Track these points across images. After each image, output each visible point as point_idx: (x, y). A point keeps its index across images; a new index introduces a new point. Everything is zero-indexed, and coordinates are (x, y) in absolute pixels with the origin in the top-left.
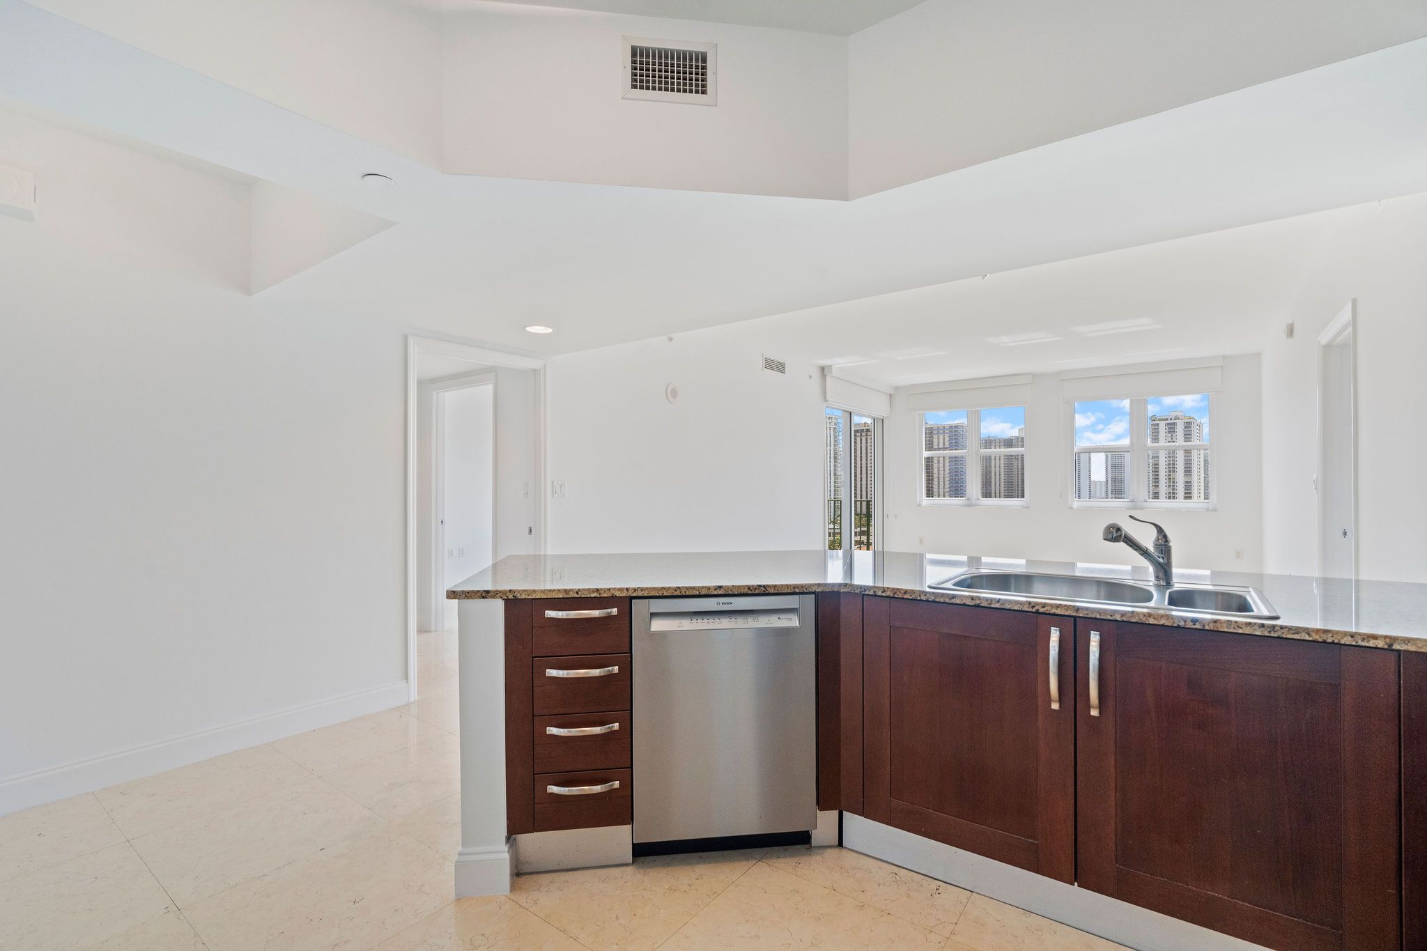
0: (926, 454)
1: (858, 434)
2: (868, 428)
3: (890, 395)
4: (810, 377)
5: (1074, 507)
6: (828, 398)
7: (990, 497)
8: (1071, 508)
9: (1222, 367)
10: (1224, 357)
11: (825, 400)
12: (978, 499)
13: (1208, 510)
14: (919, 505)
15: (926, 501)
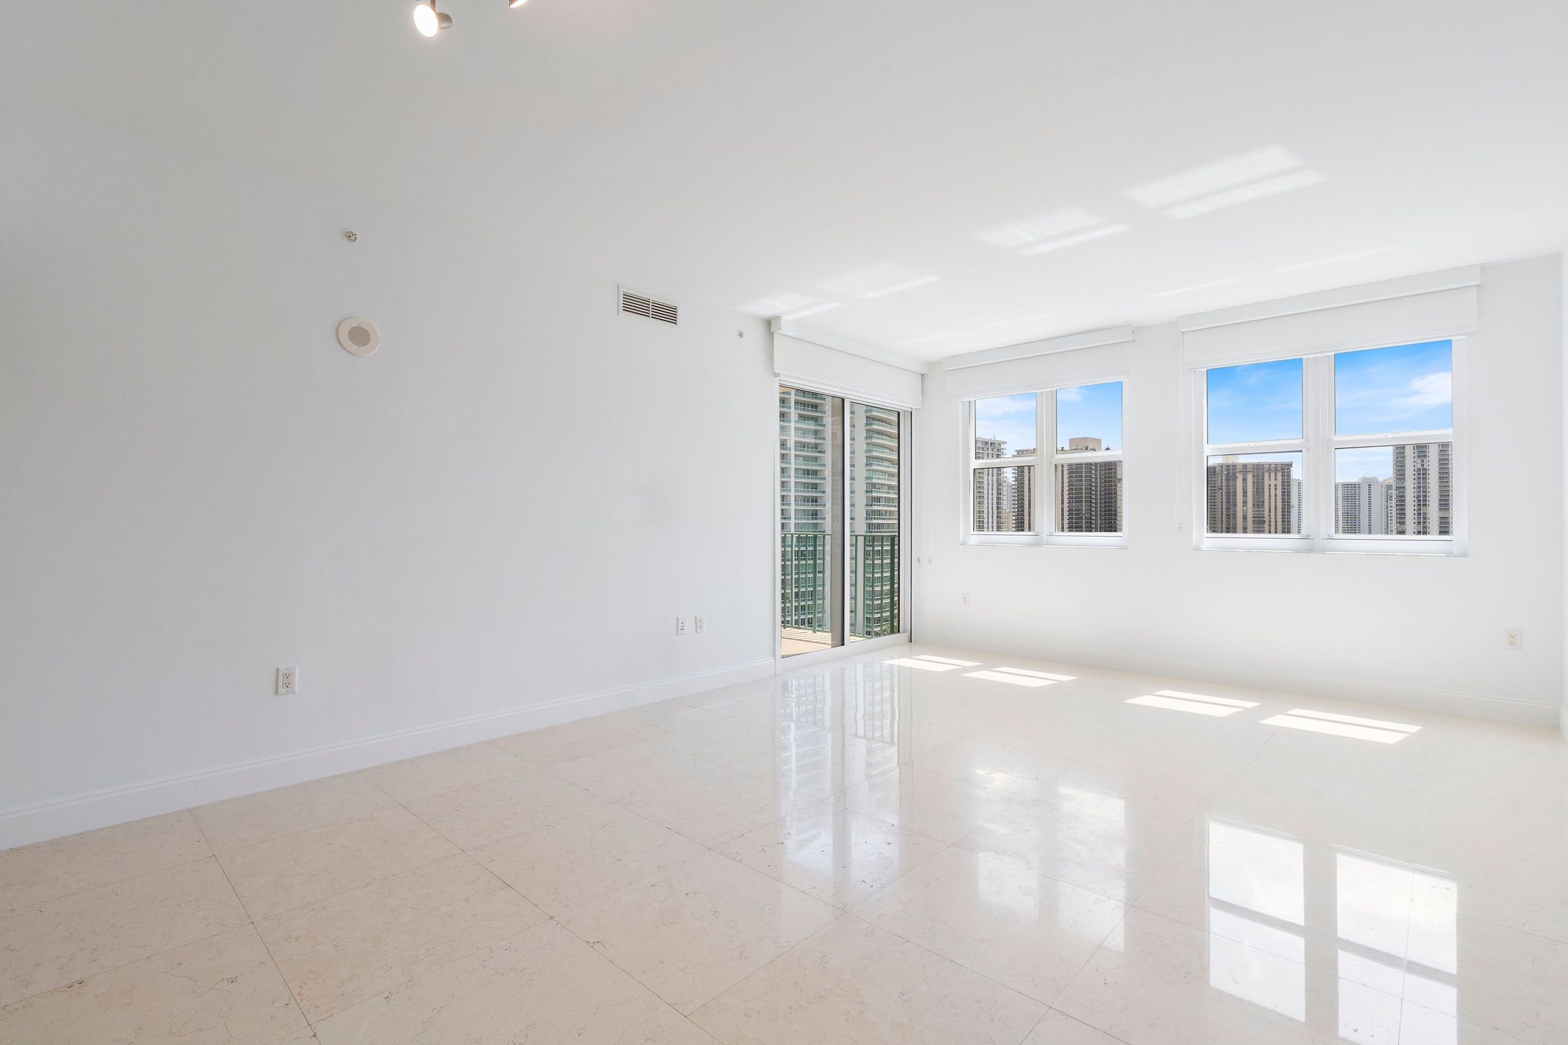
0: (976, 464)
3: (922, 375)
4: (741, 335)
5: (1204, 548)
6: (776, 371)
8: (1197, 549)
9: (1478, 285)
10: (1484, 268)
12: (1051, 535)
13: (1449, 555)
14: (964, 543)
15: (975, 537)
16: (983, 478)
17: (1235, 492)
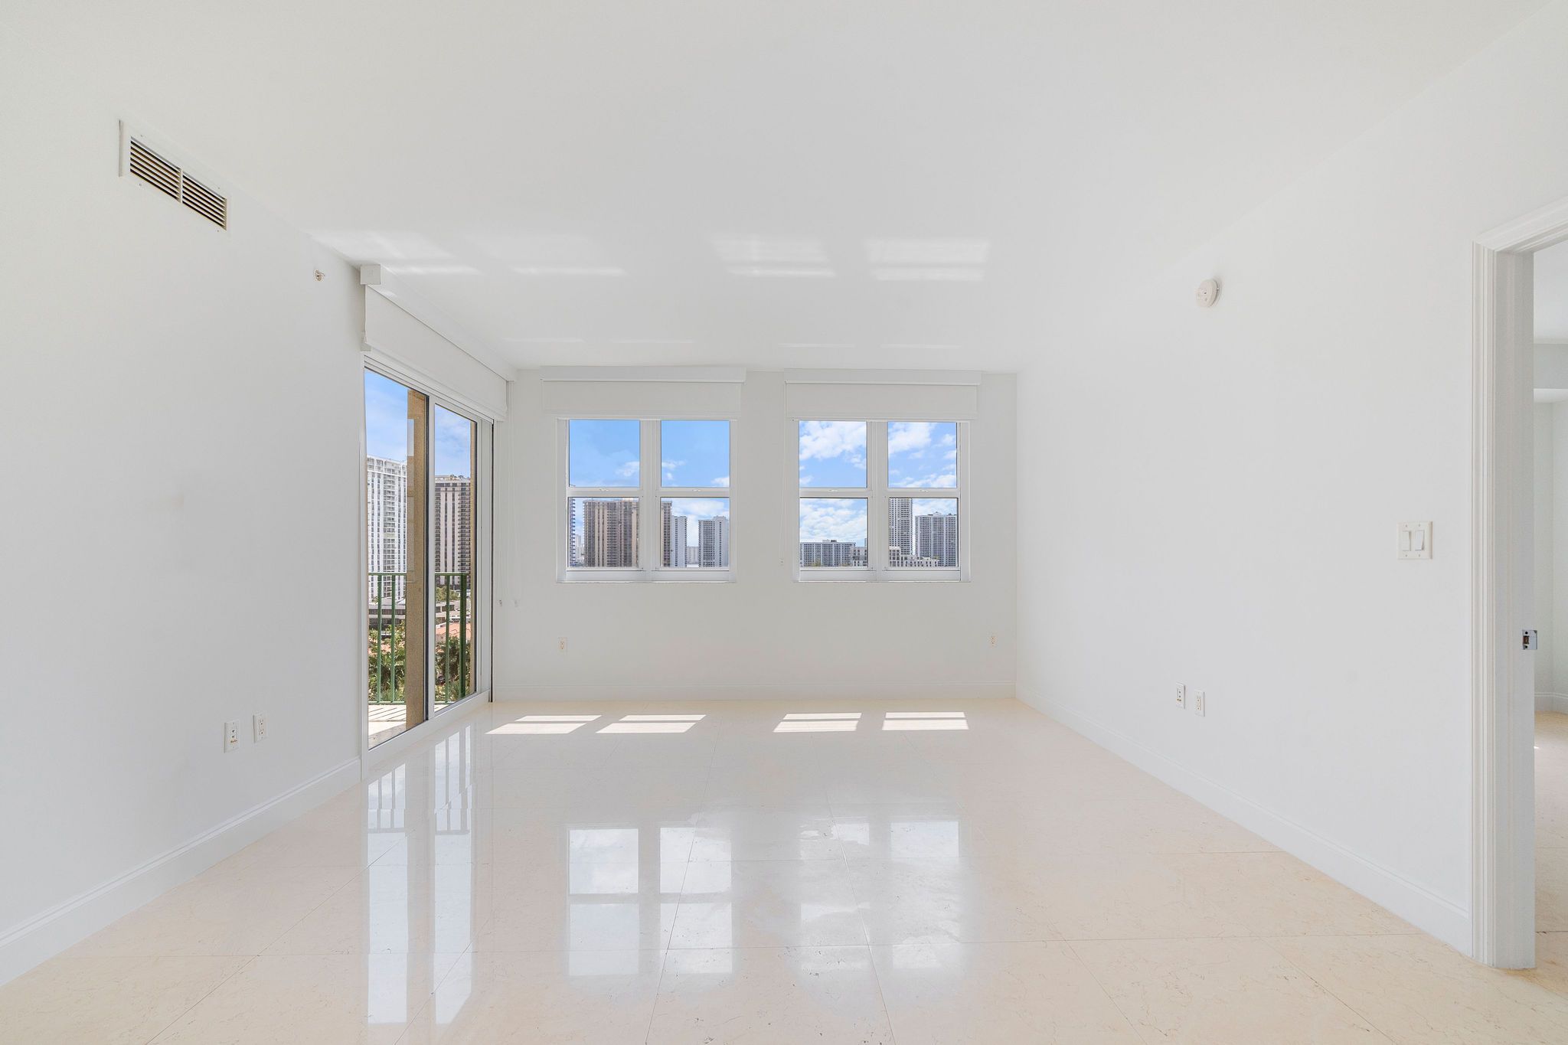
1: (443, 489)
2: (456, 482)
3: (507, 382)
5: (800, 580)
6: (369, 341)
7: (594, 565)
8: (796, 581)
9: (978, 386)
10: (983, 374)
11: (363, 346)
12: (657, 570)
14: (560, 581)
15: (570, 574)
16: (393, 503)
17: (631, 526)
